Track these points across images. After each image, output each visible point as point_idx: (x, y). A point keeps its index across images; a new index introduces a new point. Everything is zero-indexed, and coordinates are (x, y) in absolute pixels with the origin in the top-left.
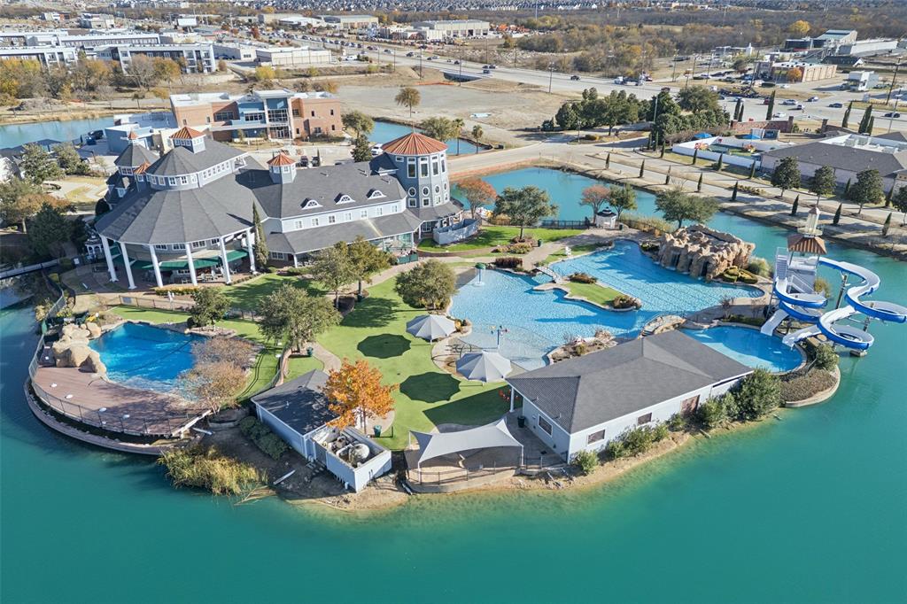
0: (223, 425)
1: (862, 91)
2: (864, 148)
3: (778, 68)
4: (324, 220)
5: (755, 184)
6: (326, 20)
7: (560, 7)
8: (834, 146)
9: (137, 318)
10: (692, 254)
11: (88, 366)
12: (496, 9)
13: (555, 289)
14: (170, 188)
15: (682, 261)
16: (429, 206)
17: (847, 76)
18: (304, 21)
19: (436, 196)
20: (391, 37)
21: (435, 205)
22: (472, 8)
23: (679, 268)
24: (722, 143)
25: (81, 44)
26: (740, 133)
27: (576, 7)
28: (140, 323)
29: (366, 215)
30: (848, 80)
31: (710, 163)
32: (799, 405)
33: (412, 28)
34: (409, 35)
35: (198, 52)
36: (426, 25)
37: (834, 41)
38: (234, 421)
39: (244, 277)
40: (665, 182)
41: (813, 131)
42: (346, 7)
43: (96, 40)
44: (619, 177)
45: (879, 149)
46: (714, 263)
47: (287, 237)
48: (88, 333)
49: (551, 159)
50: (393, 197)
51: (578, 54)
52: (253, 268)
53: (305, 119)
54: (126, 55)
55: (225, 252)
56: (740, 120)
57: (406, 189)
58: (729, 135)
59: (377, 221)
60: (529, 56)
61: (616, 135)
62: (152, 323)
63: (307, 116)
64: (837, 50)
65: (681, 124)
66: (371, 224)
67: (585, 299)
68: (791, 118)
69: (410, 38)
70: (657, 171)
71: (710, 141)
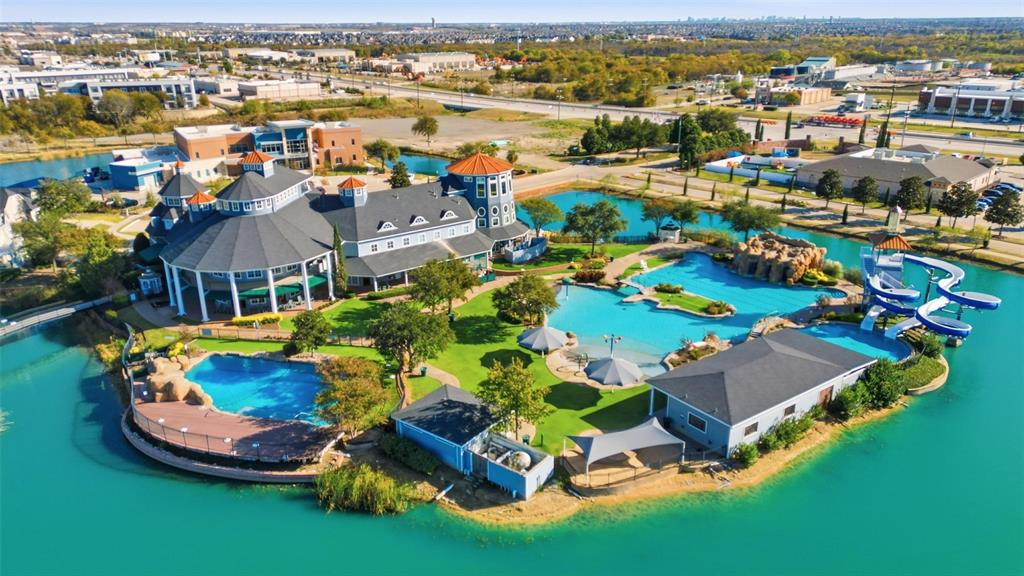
0: (362, 446)
1: (860, 112)
2: (890, 159)
3: (777, 93)
4: (399, 243)
5: (798, 196)
6: (300, 54)
7: (538, 40)
8: (864, 159)
9: (224, 350)
10: (770, 260)
11: (193, 399)
12: (473, 42)
13: (644, 300)
14: (244, 213)
15: (761, 268)
16: (498, 226)
17: (844, 99)
18: (277, 56)
19: (505, 215)
20: (374, 70)
21: (505, 224)
22: (448, 42)
23: (757, 275)
24: (750, 161)
25: (37, 80)
26: (763, 152)
27: (554, 40)
28: (228, 354)
29: (440, 237)
30: (847, 102)
31: (747, 180)
32: (920, 393)
33: (395, 61)
34: (394, 67)
35: (178, 87)
36: (410, 58)
37: (816, 68)
38: (372, 441)
39: (324, 303)
40: (710, 198)
41: (830, 148)
42: (313, 42)
43: (55, 77)
44: (662, 195)
45: (908, 160)
46: (793, 267)
47: (366, 261)
48: (179, 366)
49: (589, 181)
50: (463, 218)
51: (575, 83)
52: (331, 294)
53: (326, 149)
54: (95, 90)
55: (307, 277)
56: (761, 140)
57: (475, 208)
58: (753, 154)
59: (452, 242)
60: (524, 87)
61: (644, 157)
62: (241, 354)
63: (327, 146)
64: (823, 75)
65: (709, 145)
66: (446, 245)
67: (677, 307)
68: (809, 137)
69: (395, 71)
70: (699, 189)
71: (739, 159)
